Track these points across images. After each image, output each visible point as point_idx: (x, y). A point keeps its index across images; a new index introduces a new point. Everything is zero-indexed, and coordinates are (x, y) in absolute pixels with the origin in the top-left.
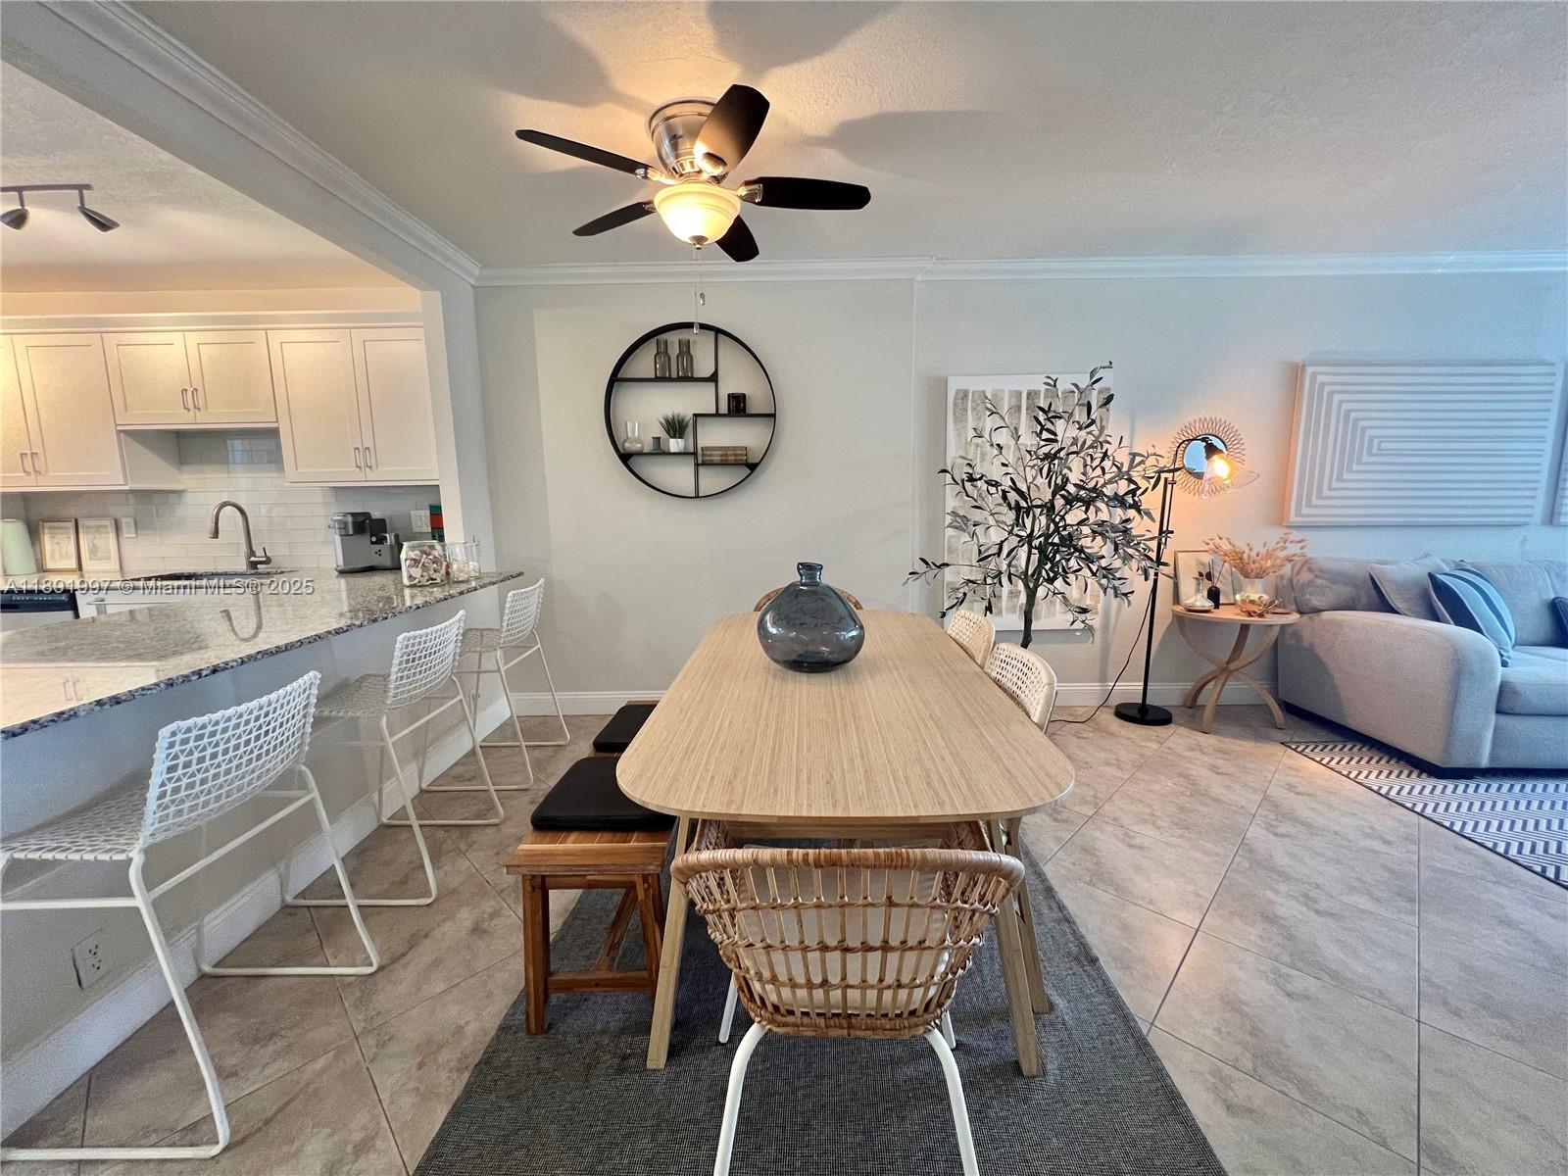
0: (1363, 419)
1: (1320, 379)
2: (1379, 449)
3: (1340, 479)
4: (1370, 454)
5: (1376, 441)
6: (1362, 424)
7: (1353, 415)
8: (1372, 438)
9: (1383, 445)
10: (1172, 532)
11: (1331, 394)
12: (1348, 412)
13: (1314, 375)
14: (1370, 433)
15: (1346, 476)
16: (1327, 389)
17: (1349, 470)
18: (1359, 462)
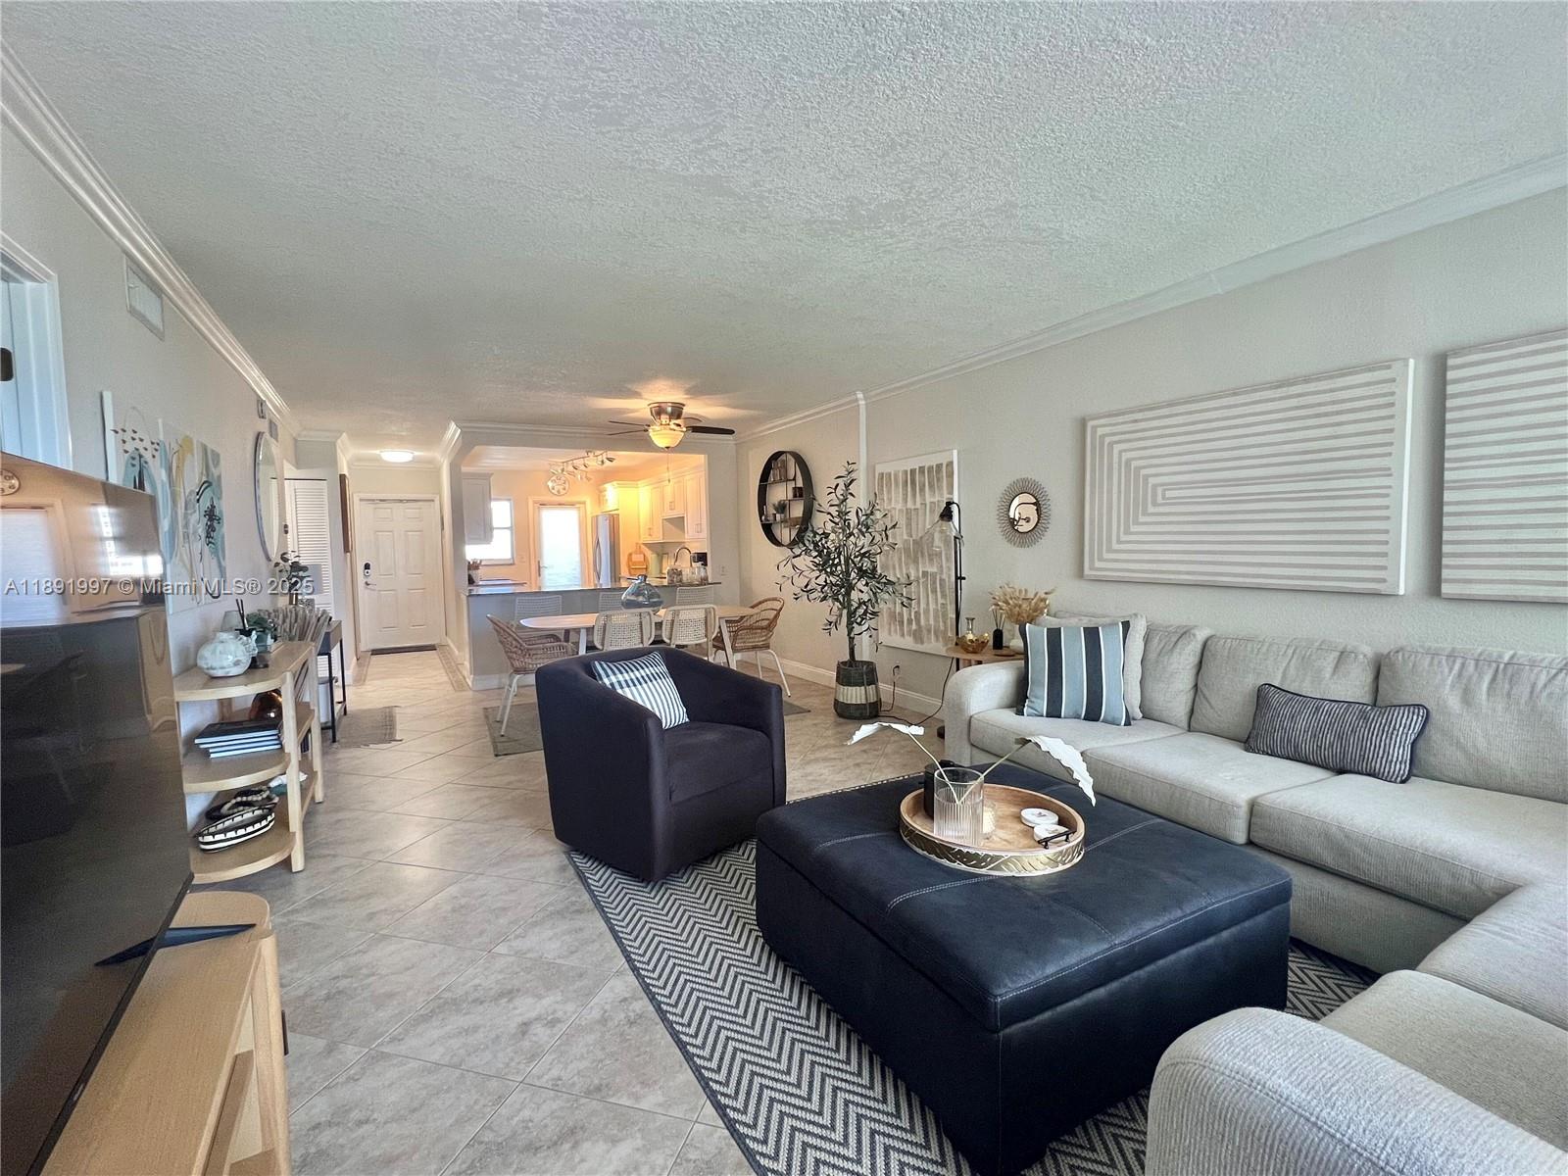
0: (1144, 467)
1: (1100, 431)
2: (1163, 498)
3: (1127, 532)
4: (1155, 504)
5: (1160, 490)
6: (1143, 472)
7: (1134, 464)
8: (1155, 487)
9: (1169, 494)
10: (964, 578)
11: (1111, 445)
12: (1128, 462)
13: (1094, 428)
14: (1152, 481)
15: (1134, 528)
16: (1107, 440)
17: (1137, 523)
18: (1145, 513)
